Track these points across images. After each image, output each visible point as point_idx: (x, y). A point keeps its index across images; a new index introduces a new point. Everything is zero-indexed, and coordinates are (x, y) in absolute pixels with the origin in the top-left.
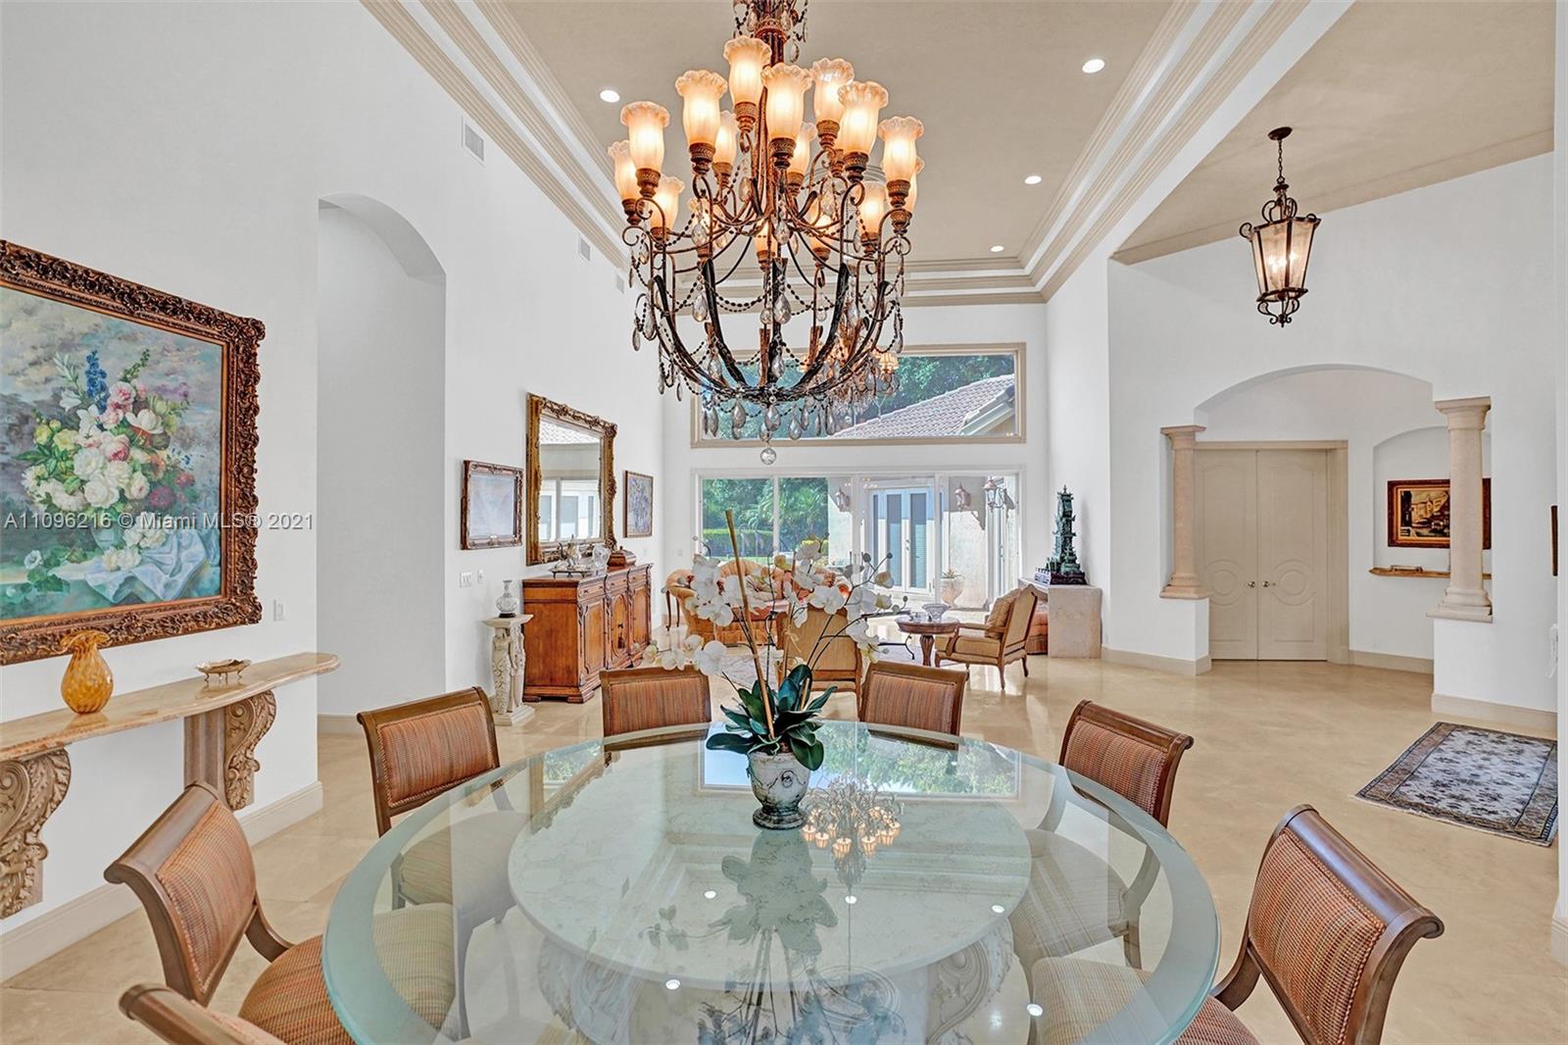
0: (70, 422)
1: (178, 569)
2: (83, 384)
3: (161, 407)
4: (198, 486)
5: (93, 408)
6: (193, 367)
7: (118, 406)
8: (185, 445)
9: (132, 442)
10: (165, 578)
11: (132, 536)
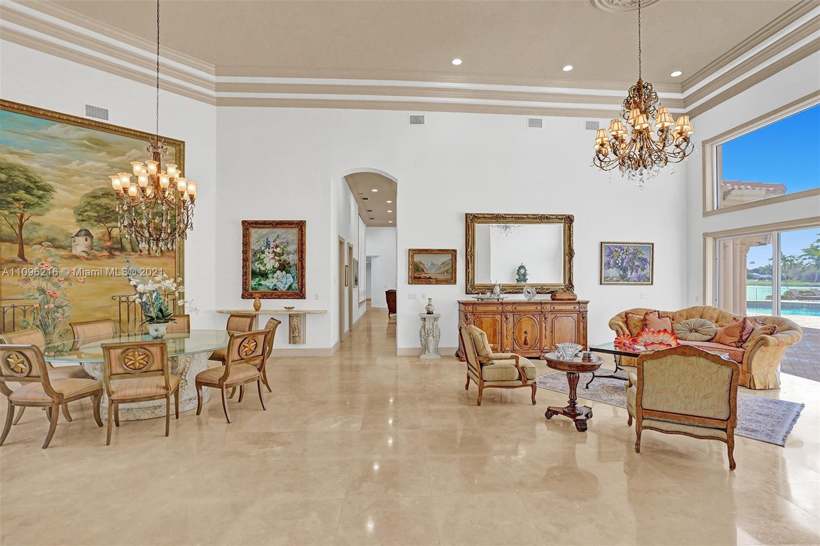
0: (263, 252)
1: (286, 284)
2: (266, 244)
3: (282, 246)
4: (291, 264)
5: (268, 249)
6: (289, 236)
7: (272, 248)
8: (288, 255)
9: (275, 255)
10: (283, 285)
11: (275, 275)
